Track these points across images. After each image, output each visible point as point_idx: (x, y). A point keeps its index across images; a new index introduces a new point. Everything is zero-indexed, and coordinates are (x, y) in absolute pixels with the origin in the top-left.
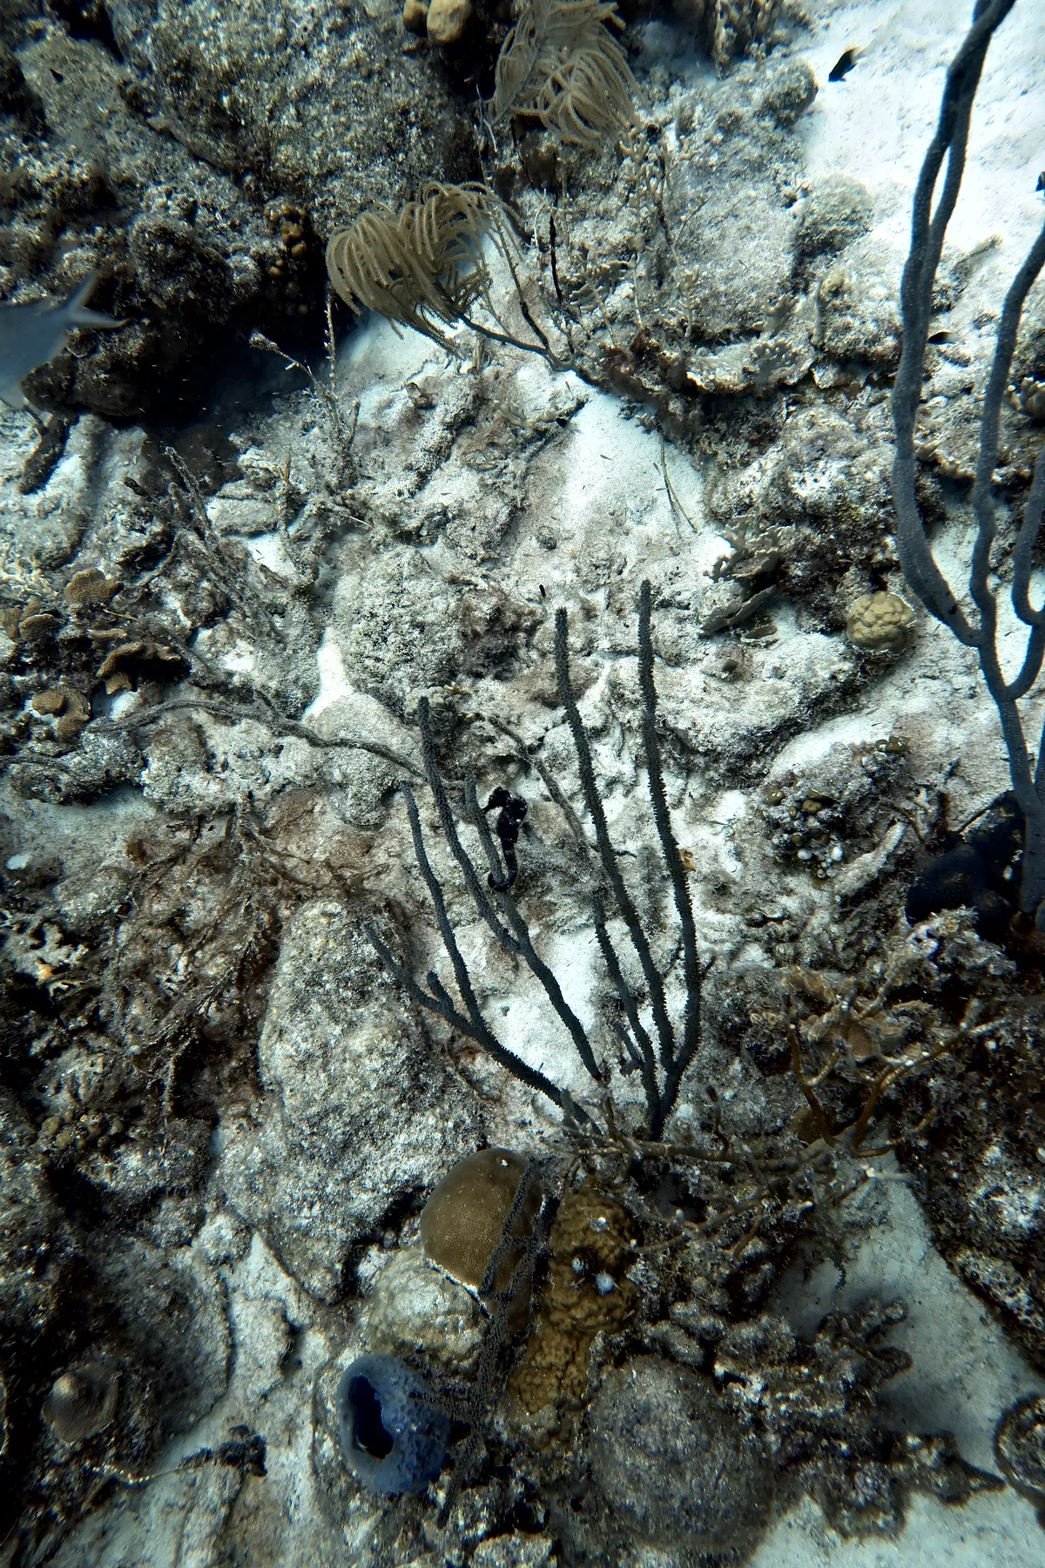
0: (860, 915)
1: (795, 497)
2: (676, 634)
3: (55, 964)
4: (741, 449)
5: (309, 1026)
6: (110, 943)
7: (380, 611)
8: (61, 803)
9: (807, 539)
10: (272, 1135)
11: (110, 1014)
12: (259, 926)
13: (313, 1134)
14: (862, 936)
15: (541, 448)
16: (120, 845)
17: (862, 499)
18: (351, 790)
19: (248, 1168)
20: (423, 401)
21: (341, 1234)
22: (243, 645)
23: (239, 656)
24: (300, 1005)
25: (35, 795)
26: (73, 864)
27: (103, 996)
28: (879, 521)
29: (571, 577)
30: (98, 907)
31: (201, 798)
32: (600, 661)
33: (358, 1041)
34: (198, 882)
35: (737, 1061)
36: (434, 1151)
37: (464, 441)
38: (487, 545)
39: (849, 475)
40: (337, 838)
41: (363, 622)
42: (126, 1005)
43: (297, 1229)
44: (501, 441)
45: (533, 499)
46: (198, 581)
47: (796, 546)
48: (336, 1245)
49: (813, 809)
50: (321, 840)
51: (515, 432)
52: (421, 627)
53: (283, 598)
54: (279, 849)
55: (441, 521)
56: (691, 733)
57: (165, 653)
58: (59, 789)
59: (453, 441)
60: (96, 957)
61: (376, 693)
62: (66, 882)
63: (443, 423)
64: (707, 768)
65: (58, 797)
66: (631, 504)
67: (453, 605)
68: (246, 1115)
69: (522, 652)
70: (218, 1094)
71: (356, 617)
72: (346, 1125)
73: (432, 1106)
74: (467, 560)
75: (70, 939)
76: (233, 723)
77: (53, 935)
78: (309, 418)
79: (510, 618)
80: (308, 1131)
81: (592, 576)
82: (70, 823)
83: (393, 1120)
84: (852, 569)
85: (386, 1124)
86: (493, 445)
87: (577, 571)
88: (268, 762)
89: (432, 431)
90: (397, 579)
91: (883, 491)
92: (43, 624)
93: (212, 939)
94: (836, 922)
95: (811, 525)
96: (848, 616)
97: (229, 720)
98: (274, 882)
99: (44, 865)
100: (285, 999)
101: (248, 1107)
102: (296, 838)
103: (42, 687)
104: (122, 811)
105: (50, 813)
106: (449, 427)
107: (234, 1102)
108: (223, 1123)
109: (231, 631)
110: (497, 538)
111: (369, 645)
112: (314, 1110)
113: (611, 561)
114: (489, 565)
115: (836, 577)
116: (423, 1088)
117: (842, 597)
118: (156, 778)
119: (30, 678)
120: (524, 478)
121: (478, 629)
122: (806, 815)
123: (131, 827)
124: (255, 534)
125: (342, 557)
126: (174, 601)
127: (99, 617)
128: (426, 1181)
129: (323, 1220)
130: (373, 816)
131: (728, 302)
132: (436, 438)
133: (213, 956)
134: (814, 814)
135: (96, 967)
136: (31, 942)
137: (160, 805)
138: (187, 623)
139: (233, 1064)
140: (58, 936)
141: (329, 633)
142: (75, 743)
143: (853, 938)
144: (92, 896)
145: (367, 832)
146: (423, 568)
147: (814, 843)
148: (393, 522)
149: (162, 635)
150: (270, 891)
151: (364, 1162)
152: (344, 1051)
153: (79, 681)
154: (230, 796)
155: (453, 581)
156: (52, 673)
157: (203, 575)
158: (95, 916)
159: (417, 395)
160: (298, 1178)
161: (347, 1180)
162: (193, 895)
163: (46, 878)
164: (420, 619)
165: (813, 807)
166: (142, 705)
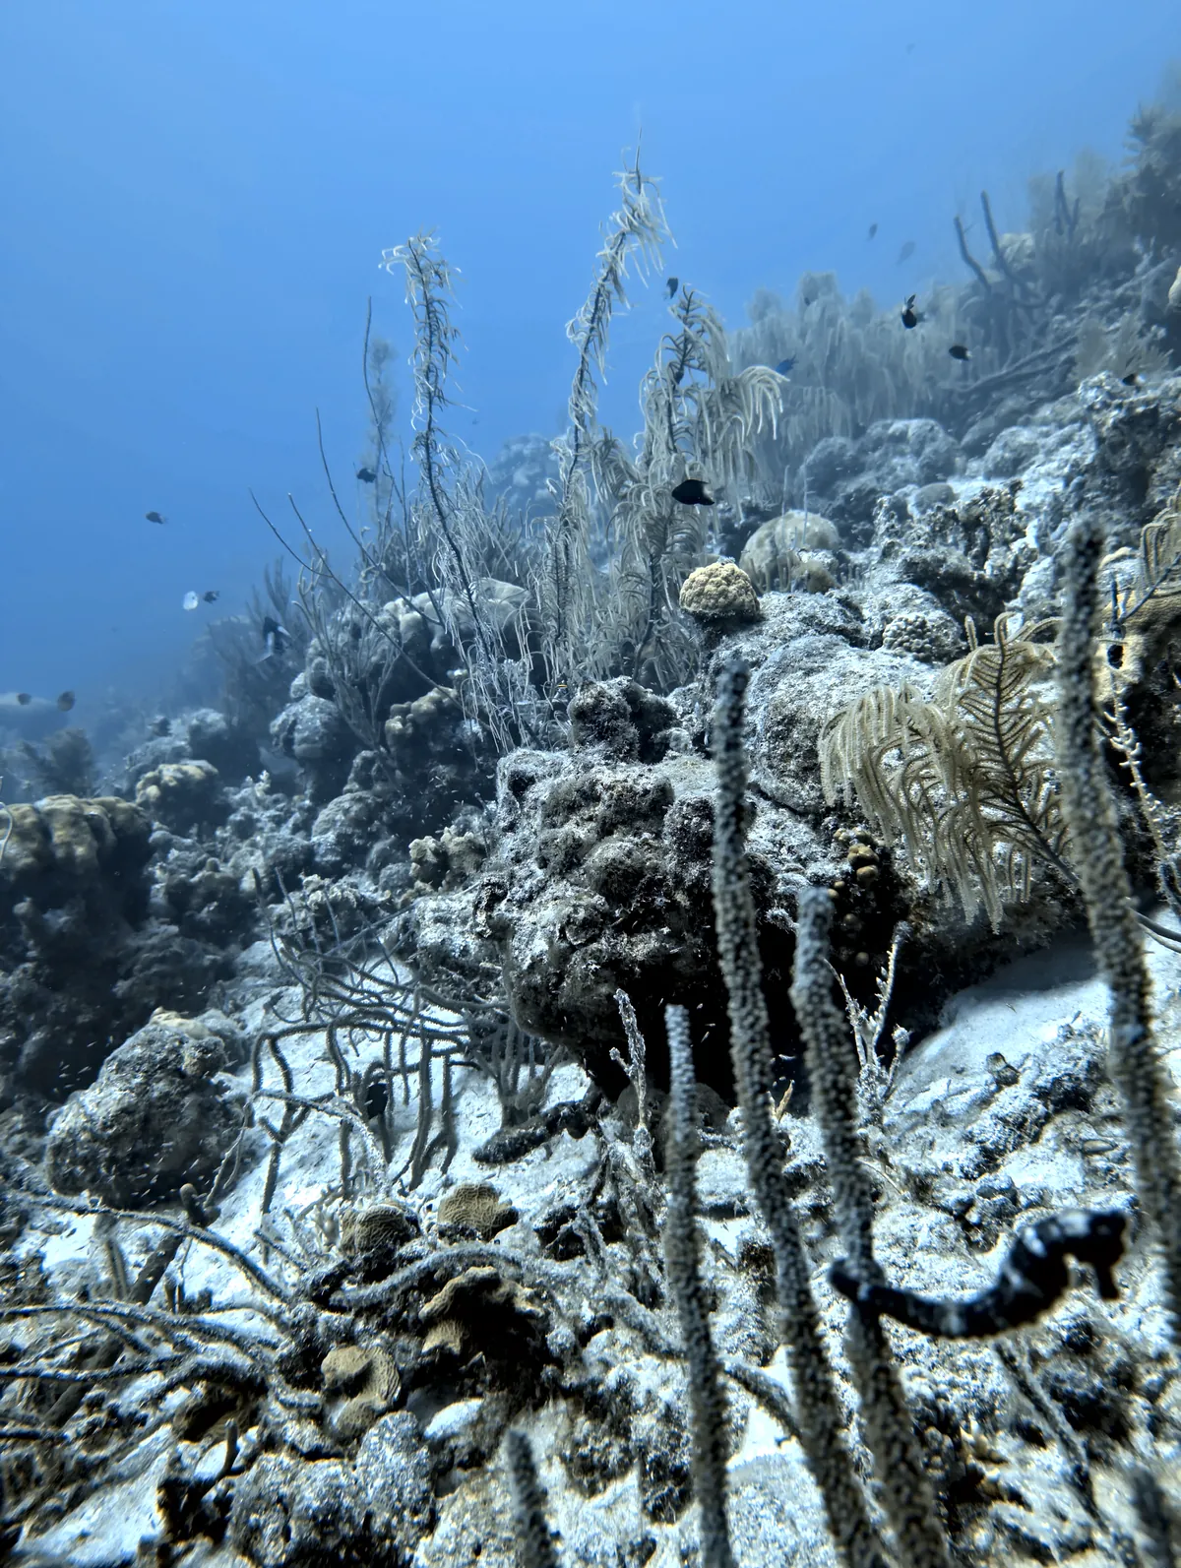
20: (1007, 1073)
37: (1064, 1122)
57: (522, 1299)
58: (287, 1534)
59: (1048, 1118)
63: (1032, 1086)
65: (279, 1551)
89: (1014, 1095)
92: (391, 1221)
103: (348, 1338)
106: (1042, 1094)
124: (723, 1212)
132: (1018, 1105)
156: (372, 1324)
159: (1000, 1066)
166: (473, 1424)
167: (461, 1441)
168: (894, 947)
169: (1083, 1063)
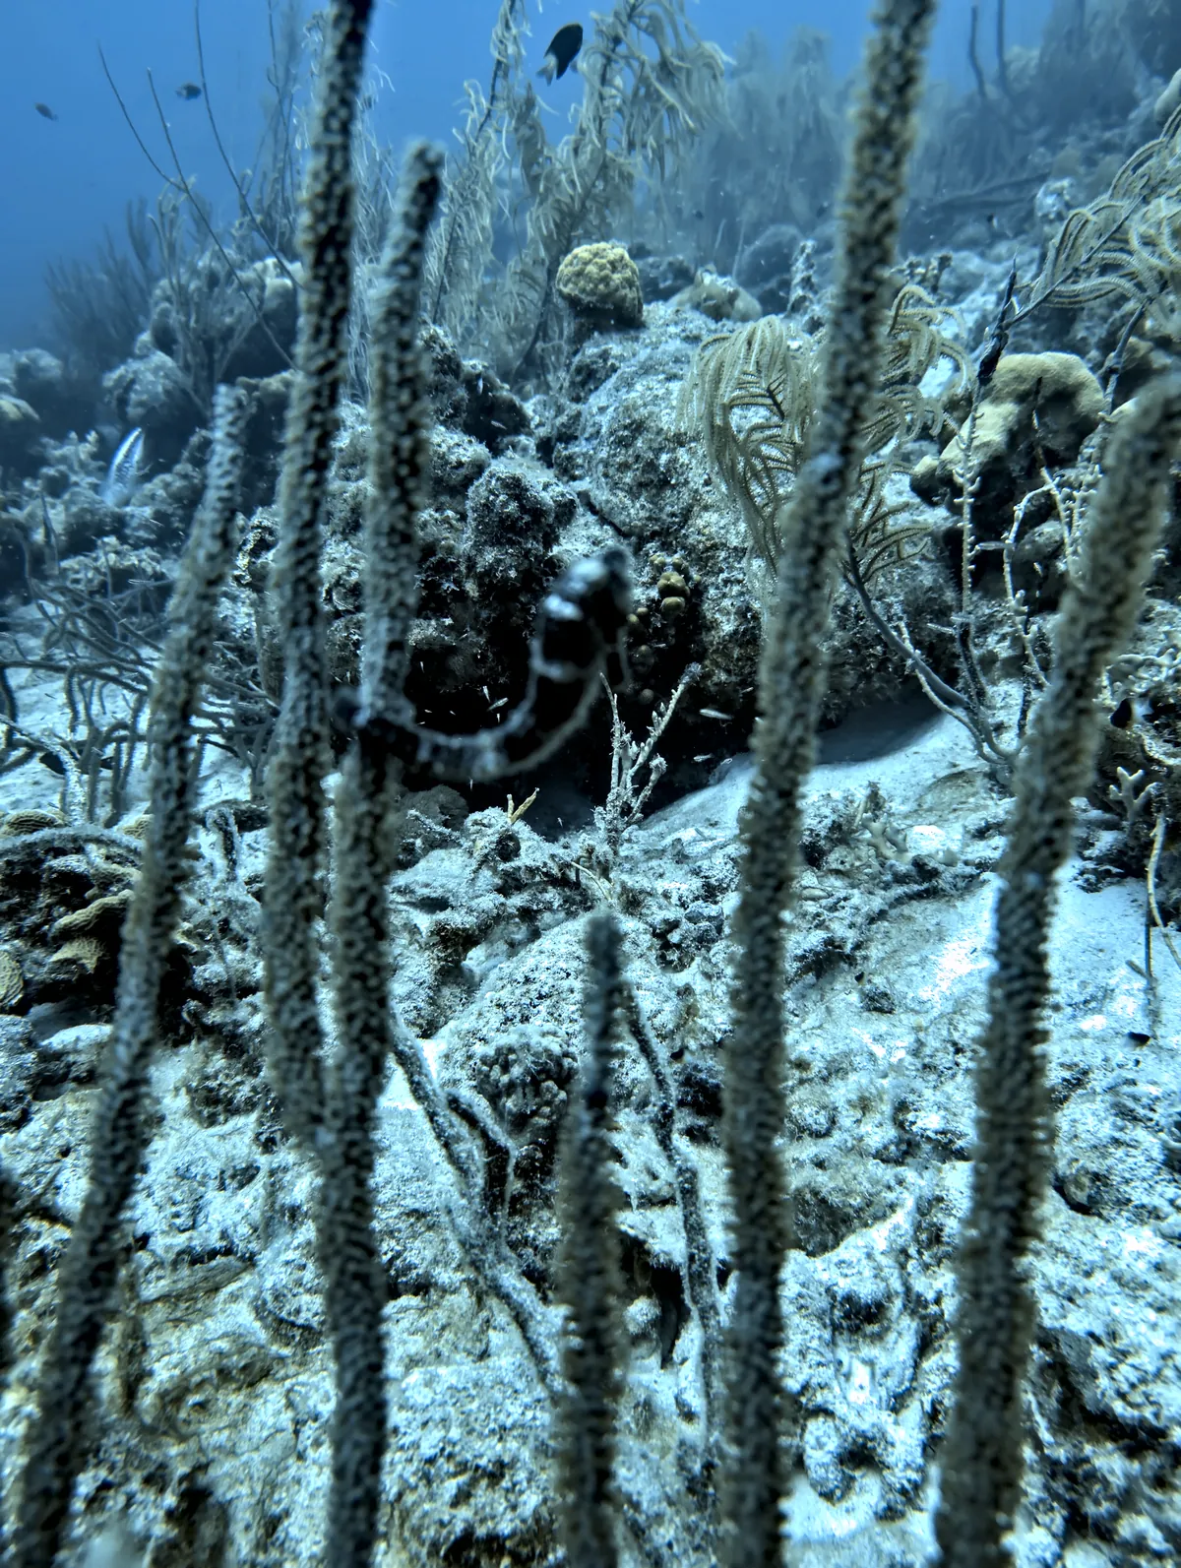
29: (898, 1054)
40: (221, 1342)
50: (189, 1342)
51: (881, 862)
87: (917, 1049)
141: (449, 1024)
148: (633, 902)
167: (82, 1058)
168: (681, 688)
169: (828, 822)
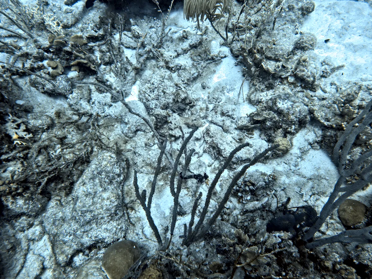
0: (247, 216)
1: (276, 106)
2: (229, 125)
3: (20, 136)
4: (263, 87)
5: (93, 185)
6: (39, 136)
7: (156, 84)
8: (42, 93)
9: (275, 117)
10: (68, 211)
11: (31, 157)
12: (87, 151)
13: (81, 216)
14: (246, 221)
15: (211, 63)
16: (54, 111)
17: (293, 114)
18: (128, 126)
19: (55, 217)
20: (186, 36)
21: (75, 247)
22: (112, 74)
23: (111, 77)
24: (93, 178)
25: (35, 87)
26: (37, 110)
27: (31, 150)
28: (294, 121)
29: (206, 98)
30: (40, 125)
31: (84, 109)
32: (206, 122)
33: (105, 195)
34: (73, 131)
35: (203, 242)
36: (112, 233)
37: (192, 51)
38: (188, 80)
39: (292, 107)
40: (118, 136)
41: (149, 84)
42: (37, 156)
43: (63, 241)
44: (202, 56)
45: (204, 74)
46: (107, 52)
47: (271, 118)
48: (72, 249)
49: (249, 185)
50: (113, 135)
51: (207, 55)
52: (164, 93)
53: (129, 68)
54: (100, 132)
55: (179, 68)
56: (223, 151)
57: (92, 67)
58: (44, 89)
59: (190, 50)
60: (33, 139)
61: (144, 103)
62: (33, 114)
63: (189, 44)
64: (222, 161)
65: (42, 90)
66: (228, 87)
67: (174, 91)
68: (60, 201)
69: (187, 111)
70: (54, 191)
71: (148, 82)
72: (91, 216)
73: (117, 220)
74: (181, 81)
75: (27, 130)
76: (101, 93)
77: (23, 127)
78: (153, 25)
79: (188, 101)
80: (80, 214)
81: (212, 100)
82: (42, 99)
83: (105, 220)
84: (281, 129)
85: (102, 221)
86: (199, 56)
87: (208, 97)
88: (106, 107)
89: (186, 45)
90: (163, 77)
91: (298, 114)
92: (61, 43)
93: (70, 148)
94: (241, 215)
95: (277, 114)
96: (275, 140)
97: (101, 92)
98: (96, 140)
99: (28, 106)
100: (89, 175)
101: (61, 199)
102: (106, 131)
103: (52, 59)
104: (59, 102)
105: (36, 93)
106: (190, 46)
107: (58, 196)
108: (52, 200)
109: (111, 69)
110: (192, 79)
111: (149, 91)
112: (85, 209)
113: (218, 98)
114: (186, 85)
115: (276, 129)
116: (116, 214)
117: (276, 135)
118: (74, 98)
119: (50, 55)
120: (204, 68)
121: (179, 100)
122: (246, 185)
123: (59, 107)
124: (128, 48)
125: (149, 65)
126: (98, 54)
127: (78, 49)
128: (106, 241)
129: (72, 241)
130: (131, 135)
131: (274, 50)
132: (186, 47)
133: (69, 153)
134: (249, 186)
135: (32, 142)
136: (15, 126)
137: (71, 106)
138: (100, 62)
139: (63, 185)
140: (25, 128)
141: (138, 82)
142: (54, 78)
143: (243, 221)
144: (40, 122)
145: (127, 139)
146: (170, 78)
147: (244, 193)
148: (167, 63)
149: (93, 62)
150: (94, 142)
151: (91, 229)
152: (100, 196)
153: (63, 63)
154: (92, 112)
155: (176, 85)
156: (57, 57)
157: (109, 51)
158: (38, 127)
159: (185, 34)
160: (70, 226)
161: (84, 232)
162: (70, 133)
163: (27, 110)
164: (165, 91)
165: (249, 184)
166: (77, 77)
169: (199, 41)
